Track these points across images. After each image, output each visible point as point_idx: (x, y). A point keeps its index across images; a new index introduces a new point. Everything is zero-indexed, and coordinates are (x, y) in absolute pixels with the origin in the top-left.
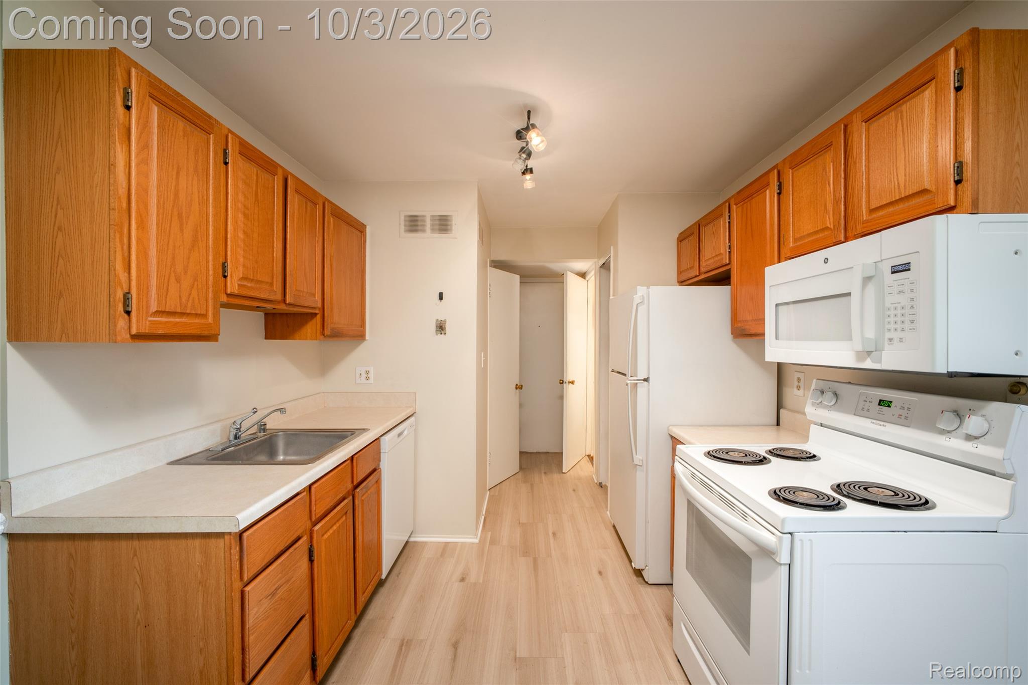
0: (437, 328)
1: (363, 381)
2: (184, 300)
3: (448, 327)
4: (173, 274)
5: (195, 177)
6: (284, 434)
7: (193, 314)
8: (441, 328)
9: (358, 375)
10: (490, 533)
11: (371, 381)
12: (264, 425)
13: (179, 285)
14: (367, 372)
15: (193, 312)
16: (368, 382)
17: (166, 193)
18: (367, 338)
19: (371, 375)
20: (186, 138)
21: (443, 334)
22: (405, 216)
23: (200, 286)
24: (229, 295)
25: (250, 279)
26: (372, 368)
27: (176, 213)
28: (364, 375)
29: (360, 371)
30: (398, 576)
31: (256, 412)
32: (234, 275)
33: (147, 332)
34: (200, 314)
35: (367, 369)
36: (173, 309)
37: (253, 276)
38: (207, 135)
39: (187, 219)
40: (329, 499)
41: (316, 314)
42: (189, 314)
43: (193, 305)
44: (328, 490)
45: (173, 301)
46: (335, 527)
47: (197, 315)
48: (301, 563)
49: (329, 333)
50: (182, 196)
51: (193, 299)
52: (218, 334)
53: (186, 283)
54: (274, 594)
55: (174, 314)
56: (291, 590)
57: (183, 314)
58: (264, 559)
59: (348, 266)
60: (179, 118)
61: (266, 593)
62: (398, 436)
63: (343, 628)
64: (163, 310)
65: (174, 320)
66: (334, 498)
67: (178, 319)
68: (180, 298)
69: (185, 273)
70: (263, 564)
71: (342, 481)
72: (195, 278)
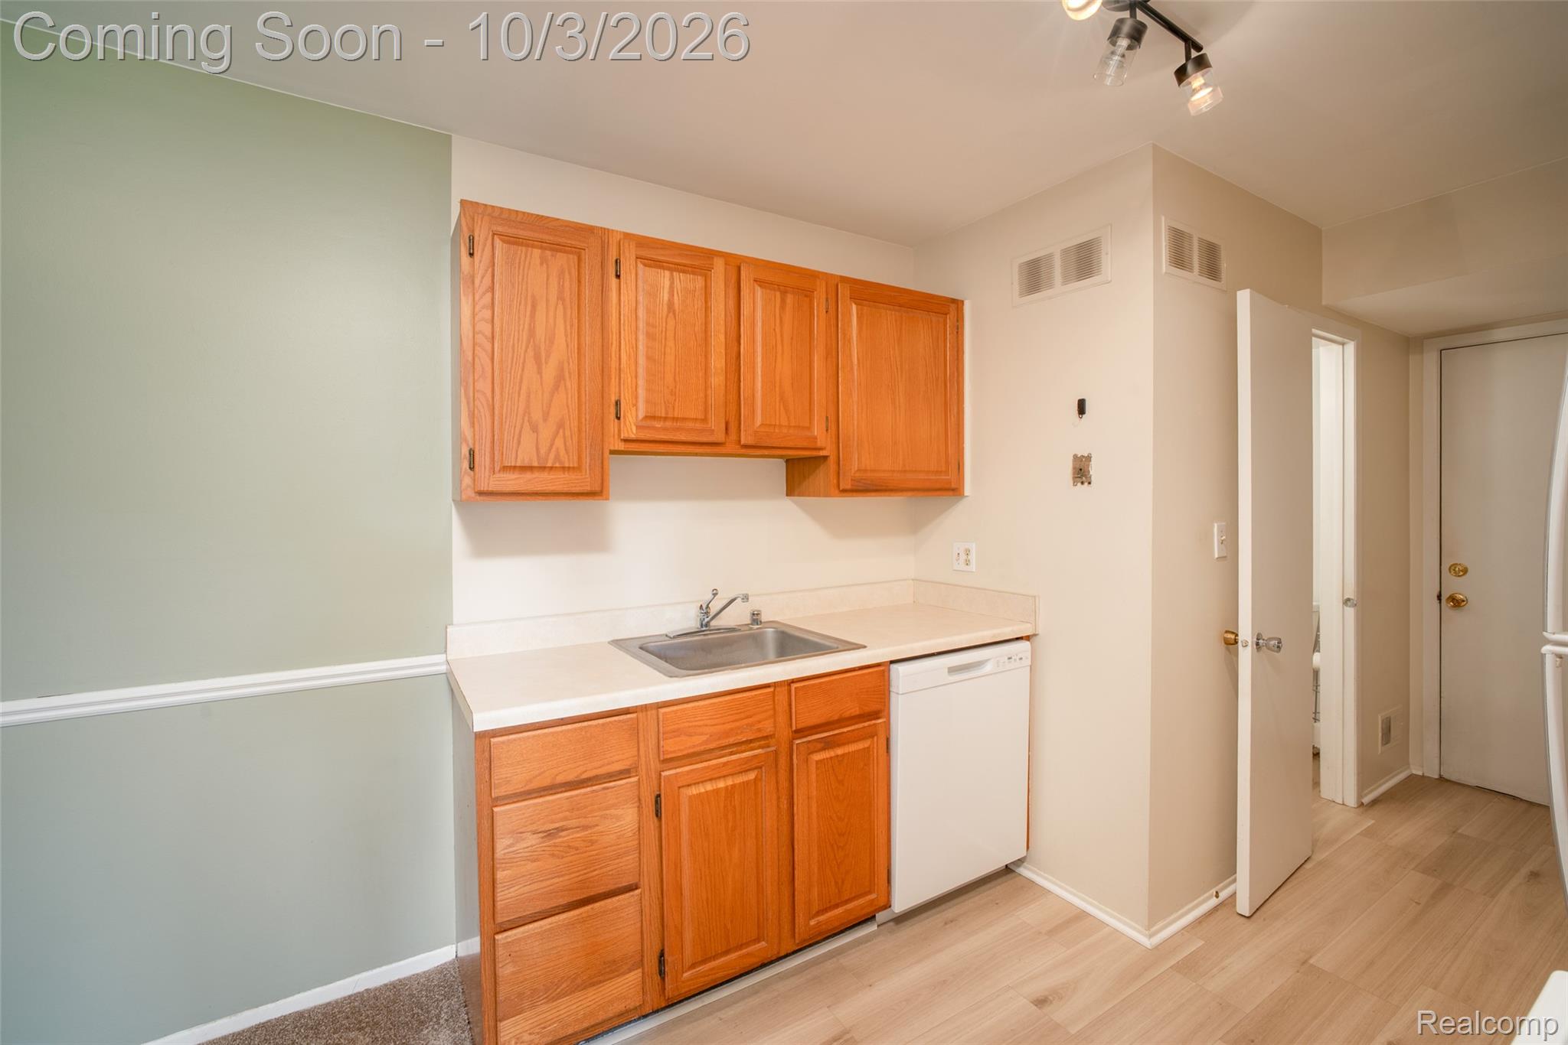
0: (1074, 474)
1: (963, 567)
2: (543, 451)
3: (1094, 470)
4: (526, 424)
5: (560, 307)
6: (774, 632)
7: (556, 467)
8: (1081, 472)
9: (955, 556)
10: (1201, 943)
11: (973, 567)
12: (757, 614)
13: (536, 434)
14: (968, 552)
15: (557, 465)
16: (968, 568)
17: (516, 334)
18: (966, 494)
19: (973, 557)
20: (545, 265)
21: (1086, 484)
22: (1020, 266)
23: (568, 433)
24: (626, 441)
25: (661, 417)
26: (974, 545)
27: (530, 353)
28: (963, 557)
29: (959, 549)
30: (946, 924)
31: (717, 594)
32: (629, 416)
33: (490, 489)
34: (569, 468)
35: (967, 546)
36: (526, 464)
37: (667, 413)
38: (578, 252)
39: (548, 356)
40: (704, 738)
41: (825, 458)
42: (551, 468)
43: (557, 457)
44: (701, 723)
45: (526, 454)
46: (721, 784)
47: (563, 468)
48: (619, 812)
49: (849, 487)
50: (540, 332)
51: (558, 449)
52: (602, 492)
53: (546, 432)
54: (550, 834)
55: (530, 468)
56: (592, 842)
57: (542, 468)
58: (530, 781)
59: (902, 376)
60: (533, 246)
61: (534, 827)
62: (953, 670)
63: (740, 947)
64: (515, 467)
65: (528, 475)
66: (719, 739)
67: (536, 475)
68: (538, 449)
69: (545, 420)
70: (527, 788)
71: (747, 717)
72: (561, 425)
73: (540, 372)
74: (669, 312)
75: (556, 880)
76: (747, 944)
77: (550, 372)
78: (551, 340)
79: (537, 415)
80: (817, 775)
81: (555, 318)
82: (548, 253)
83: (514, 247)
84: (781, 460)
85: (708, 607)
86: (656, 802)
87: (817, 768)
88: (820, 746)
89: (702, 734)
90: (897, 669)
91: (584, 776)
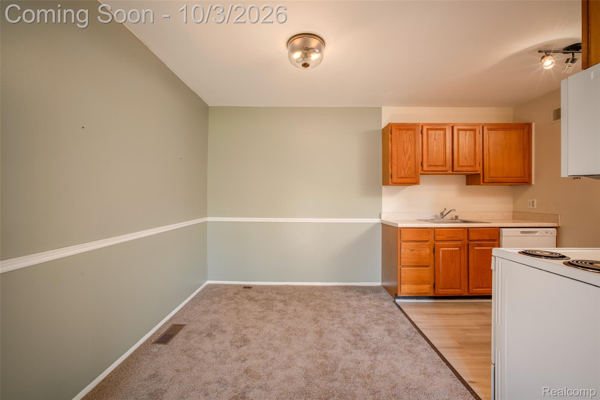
1: (531, 207)
4: (403, 168)
9: (528, 203)
11: (535, 207)
12: (457, 216)
13: (404, 170)
14: (533, 202)
16: (533, 207)
17: (400, 149)
18: (533, 183)
19: (535, 204)
22: (554, 111)
24: (424, 171)
25: (432, 165)
26: (536, 200)
28: (531, 204)
29: (530, 201)
31: (446, 210)
32: (425, 165)
33: (395, 182)
35: (533, 200)
36: (402, 177)
37: (434, 164)
38: (413, 130)
39: (407, 153)
40: (445, 237)
41: (479, 174)
42: (408, 178)
43: (409, 175)
44: (445, 234)
45: (402, 175)
46: (449, 249)
47: (410, 178)
48: (426, 249)
49: (487, 182)
50: (405, 149)
51: (409, 174)
52: (418, 183)
53: (406, 170)
54: (412, 250)
55: (403, 178)
56: (420, 254)
57: (406, 178)
58: (408, 239)
59: (506, 150)
60: (404, 130)
61: (409, 248)
62: (522, 232)
63: (454, 289)
64: (400, 177)
65: (403, 179)
66: (450, 238)
67: (404, 179)
68: (405, 174)
69: (406, 167)
70: (407, 240)
71: (456, 234)
72: (410, 168)
73: (405, 157)
74: (434, 140)
75: (412, 260)
76: (456, 289)
77: (407, 157)
78: (407, 150)
79: (405, 166)
80: (476, 253)
81: (408, 144)
82: (407, 131)
83: (400, 131)
84: (465, 175)
85: (443, 213)
86: (434, 250)
87: (476, 251)
88: (477, 245)
89: (445, 236)
90: (502, 230)
91: (419, 240)
